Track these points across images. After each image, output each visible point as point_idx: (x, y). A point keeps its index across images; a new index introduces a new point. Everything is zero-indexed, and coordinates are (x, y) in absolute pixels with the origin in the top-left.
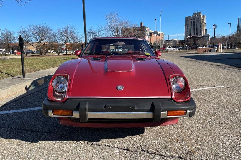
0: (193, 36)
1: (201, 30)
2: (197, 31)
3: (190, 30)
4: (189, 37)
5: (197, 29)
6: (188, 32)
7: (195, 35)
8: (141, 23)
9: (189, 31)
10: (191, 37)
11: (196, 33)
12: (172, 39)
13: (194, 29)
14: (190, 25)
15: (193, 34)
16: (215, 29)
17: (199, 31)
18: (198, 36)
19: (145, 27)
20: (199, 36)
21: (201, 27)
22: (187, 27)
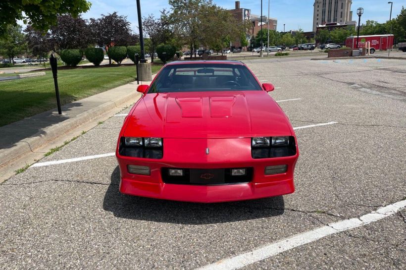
0: (327, 25)
1: (342, 12)
2: (336, 15)
3: (324, 12)
4: (320, 26)
5: (336, 11)
6: (320, 17)
7: (332, 22)
8: (237, 4)
9: (320, 15)
10: (324, 26)
11: (334, 17)
12: (291, 31)
13: (330, 12)
14: (323, 4)
15: (328, 21)
16: (360, 16)
17: (339, 14)
18: (336, 24)
19: (243, 10)
20: (338, 24)
21: (342, 8)
22: (318, 6)
